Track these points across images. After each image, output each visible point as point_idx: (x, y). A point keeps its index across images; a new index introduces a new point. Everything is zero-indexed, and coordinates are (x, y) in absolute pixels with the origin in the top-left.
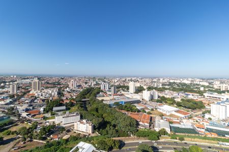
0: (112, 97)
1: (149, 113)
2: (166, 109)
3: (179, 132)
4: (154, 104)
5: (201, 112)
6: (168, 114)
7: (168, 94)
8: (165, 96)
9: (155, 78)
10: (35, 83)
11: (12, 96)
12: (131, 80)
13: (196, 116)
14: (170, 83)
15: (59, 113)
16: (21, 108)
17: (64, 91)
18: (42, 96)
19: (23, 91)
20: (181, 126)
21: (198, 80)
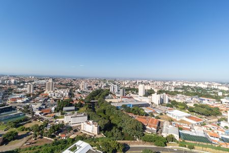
0: (120, 100)
1: (158, 118)
2: (176, 114)
3: (189, 140)
4: (163, 108)
5: (216, 120)
6: (178, 120)
7: (179, 99)
8: (177, 100)
9: (167, 81)
10: (49, 83)
11: (28, 96)
12: (142, 83)
13: (210, 123)
14: (183, 86)
15: (68, 113)
16: (35, 107)
17: (74, 91)
18: (54, 96)
19: (39, 90)
20: (192, 133)
21: (217, 84)
